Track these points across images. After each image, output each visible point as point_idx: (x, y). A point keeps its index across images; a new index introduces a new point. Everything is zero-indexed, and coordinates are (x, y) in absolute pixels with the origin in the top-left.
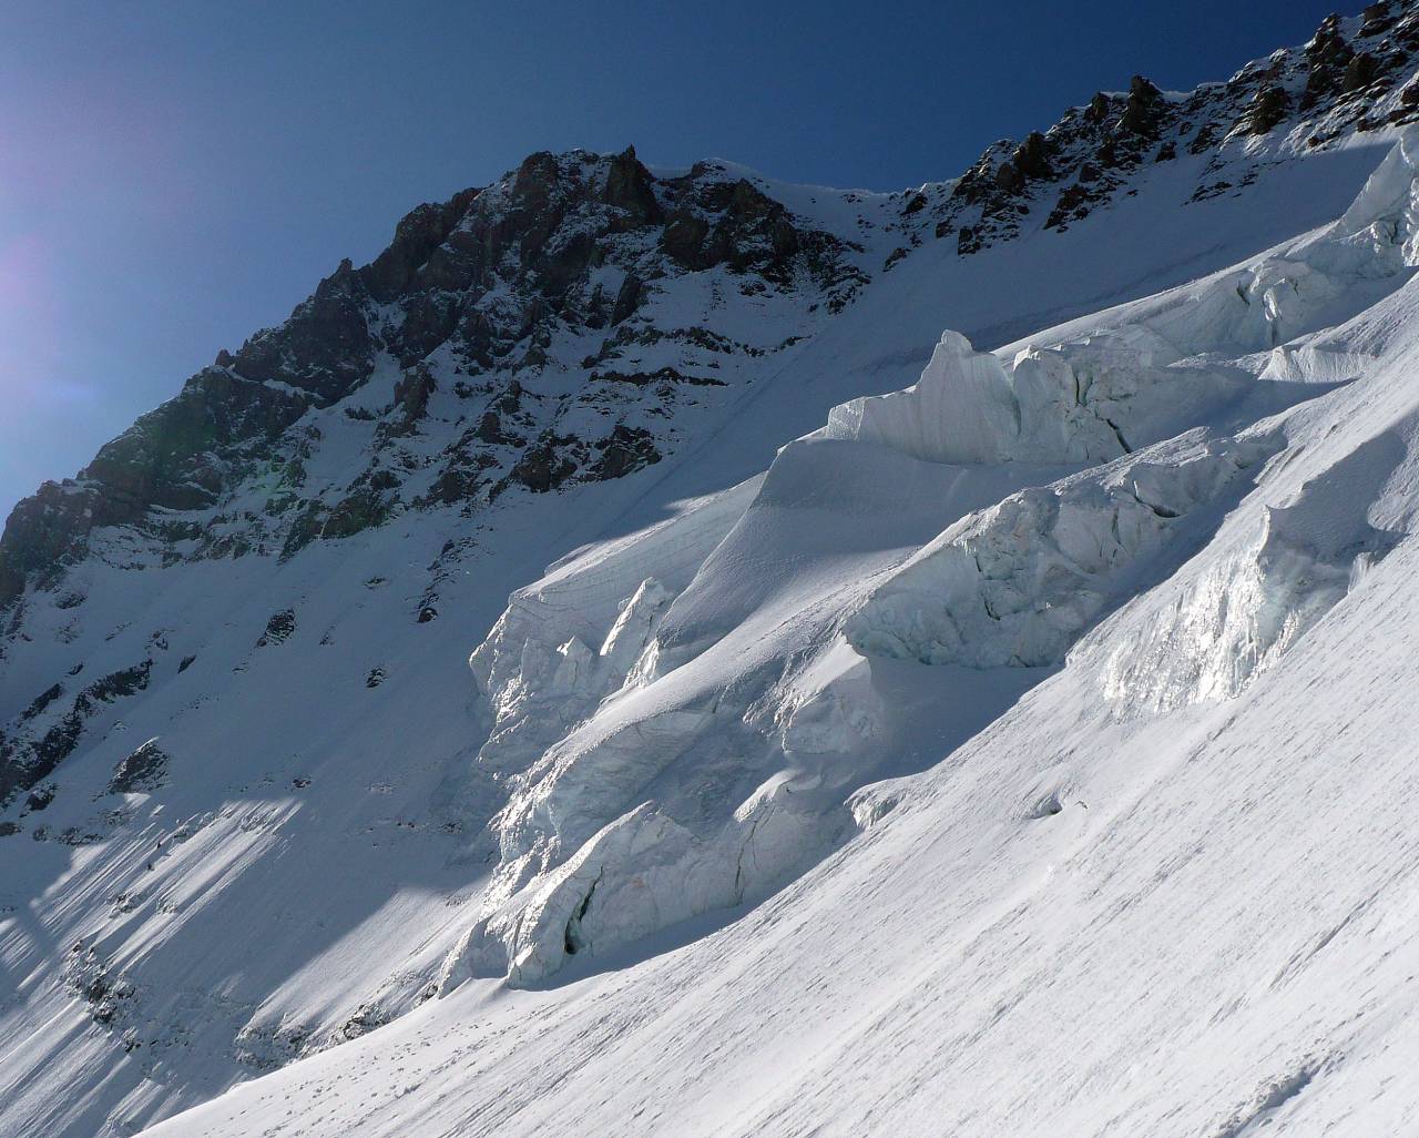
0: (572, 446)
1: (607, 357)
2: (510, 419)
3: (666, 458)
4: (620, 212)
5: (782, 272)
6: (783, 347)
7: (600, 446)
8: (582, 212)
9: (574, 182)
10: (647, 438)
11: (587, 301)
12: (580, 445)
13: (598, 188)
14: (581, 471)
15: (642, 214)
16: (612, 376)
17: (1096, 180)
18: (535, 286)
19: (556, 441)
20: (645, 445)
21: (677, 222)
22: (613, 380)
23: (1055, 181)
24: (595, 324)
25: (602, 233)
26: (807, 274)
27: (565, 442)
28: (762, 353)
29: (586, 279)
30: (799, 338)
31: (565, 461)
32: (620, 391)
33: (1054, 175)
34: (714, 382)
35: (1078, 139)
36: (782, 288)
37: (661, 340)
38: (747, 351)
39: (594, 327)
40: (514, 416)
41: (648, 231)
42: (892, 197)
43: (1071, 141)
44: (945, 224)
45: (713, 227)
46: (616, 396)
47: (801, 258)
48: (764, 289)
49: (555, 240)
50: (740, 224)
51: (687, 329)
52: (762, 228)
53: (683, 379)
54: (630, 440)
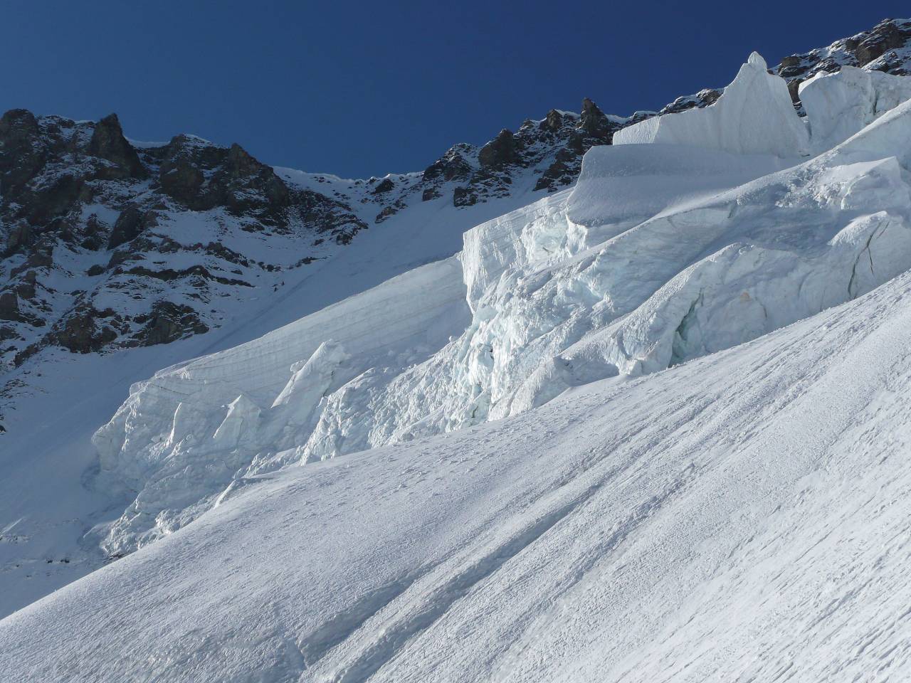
0: (110, 319)
1: (129, 259)
2: (27, 303)
3: (213, 330)
4: (107, 163)
5: (277, 218)
6: (299, 265)
7: (140, 320)
8: (66, 160)
9: (56, 138)
10: (193, 314)
11: (83, 227)
12: (119, 318)
13: (82, 143)
14: (120, 339)
15: (128, 168)
16: (139, 271)
17: (573, 161)
18: (20, 215)
19: (94, 312)
20: (191, 318)
21: (176, 170)
22: (140, 274)
23: (525, 167)
24: (92, 246)
25: (89, 177)
26: (300, 222)
27: (103, 315)
28: (278, 269)
29: (79, 209)
30: (314, 259)
31: (105, 329)
32: (149, 284)
33: (524, 162)
34: (241, 283)
35: (537, 142)
36: (279, 230)
37: (180, 250)
38: (263, 268)
39: (91, 249)
40: (31, 301)
41: (133, 183)
42: (357, 183)
43: (531, 142)
44: (431, 190)
45: (208, 178)
46: (145, 286)
47: (293, 211)
48: (263, 229)
49: (40, 180)
50: (235, 178)
51: (206, 243)
52: (256, 184)
53: (212, 278)
54: (176, 313)
